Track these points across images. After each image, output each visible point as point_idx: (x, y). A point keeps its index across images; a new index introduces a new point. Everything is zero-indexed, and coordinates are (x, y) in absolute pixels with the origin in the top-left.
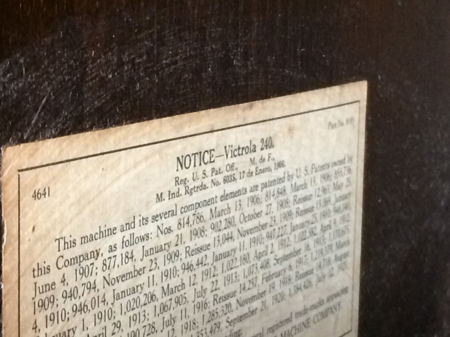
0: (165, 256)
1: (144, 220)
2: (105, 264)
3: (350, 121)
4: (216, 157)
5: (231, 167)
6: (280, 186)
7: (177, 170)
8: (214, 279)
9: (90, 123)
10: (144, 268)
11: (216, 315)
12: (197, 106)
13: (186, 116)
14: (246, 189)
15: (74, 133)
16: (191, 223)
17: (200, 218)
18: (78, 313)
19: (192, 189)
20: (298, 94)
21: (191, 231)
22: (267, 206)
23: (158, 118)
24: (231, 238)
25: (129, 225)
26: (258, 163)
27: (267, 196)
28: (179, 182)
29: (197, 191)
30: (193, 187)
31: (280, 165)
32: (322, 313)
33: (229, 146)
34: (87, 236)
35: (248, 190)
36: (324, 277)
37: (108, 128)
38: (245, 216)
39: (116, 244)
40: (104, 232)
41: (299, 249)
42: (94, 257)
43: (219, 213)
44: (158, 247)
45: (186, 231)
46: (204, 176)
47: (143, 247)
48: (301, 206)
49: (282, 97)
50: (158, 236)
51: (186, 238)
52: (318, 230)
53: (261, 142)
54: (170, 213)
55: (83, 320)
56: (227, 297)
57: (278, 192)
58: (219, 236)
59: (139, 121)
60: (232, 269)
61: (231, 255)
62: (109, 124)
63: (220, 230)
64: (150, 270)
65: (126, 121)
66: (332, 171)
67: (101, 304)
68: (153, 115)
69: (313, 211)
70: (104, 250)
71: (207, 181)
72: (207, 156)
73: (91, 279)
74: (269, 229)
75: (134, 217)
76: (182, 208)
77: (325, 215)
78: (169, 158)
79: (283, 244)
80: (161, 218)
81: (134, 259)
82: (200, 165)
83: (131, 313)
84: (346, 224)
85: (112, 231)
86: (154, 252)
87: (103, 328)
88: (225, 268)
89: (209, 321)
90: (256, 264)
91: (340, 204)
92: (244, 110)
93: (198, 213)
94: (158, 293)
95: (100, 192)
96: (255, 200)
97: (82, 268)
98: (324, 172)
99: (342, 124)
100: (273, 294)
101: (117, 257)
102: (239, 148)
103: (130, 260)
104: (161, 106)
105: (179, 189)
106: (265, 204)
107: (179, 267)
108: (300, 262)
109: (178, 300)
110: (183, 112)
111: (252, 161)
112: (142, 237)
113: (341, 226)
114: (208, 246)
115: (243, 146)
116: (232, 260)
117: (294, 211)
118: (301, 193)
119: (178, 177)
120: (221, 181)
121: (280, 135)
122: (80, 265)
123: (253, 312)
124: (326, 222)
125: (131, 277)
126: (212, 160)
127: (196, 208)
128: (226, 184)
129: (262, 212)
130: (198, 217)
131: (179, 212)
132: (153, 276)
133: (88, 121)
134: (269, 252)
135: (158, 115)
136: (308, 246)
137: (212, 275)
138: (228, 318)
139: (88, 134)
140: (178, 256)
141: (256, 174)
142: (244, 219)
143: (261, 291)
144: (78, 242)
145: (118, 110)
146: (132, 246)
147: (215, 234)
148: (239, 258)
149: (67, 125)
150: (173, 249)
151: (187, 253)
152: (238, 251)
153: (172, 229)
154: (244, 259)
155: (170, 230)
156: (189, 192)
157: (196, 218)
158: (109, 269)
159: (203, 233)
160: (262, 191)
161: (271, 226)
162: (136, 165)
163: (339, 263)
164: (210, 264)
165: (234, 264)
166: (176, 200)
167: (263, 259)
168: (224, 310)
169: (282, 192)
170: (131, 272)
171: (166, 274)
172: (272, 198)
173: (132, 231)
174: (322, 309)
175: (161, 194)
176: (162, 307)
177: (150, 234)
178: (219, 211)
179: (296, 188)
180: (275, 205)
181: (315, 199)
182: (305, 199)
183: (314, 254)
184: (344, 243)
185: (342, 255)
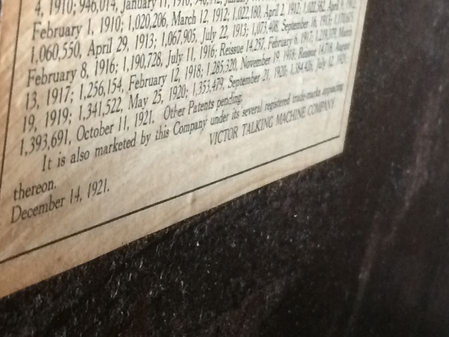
8: (224, 23)
11: (221, 68)
18: (85, 9)
32: (316, 105)
36: (324, 63)
41: (306, 21)
52: (326, 7)
55: (90, 20)
56: (234, 50)
60: (242, 18)
67: (110, 8)
79: (293, 10)
83: (139, 32)
84: (351, 10)
87: (109, 40)
88: (236, 15)
89: (213, 73)
90: (266, 22)
94: (169, 18)
100: (277, 64)
108: (305, 36)
109: (188, 35)
113: (347, 11)
116: (244, 7)
123: (256, 79)
134: (279, 13)
136: (315, 21)
137: (223, 18)
138: (232, 76)
143: (266, 57)
148: (250, 8)
154: (255, 11)
163: (339, 53)
164: (223, 3)
165: (245, 13)
167: (273, 18)
168: (229, 66)
174: (317, 100)
176: (170, 38)
183: (319, 33)
184: (347, 31)
185: (343, 45)
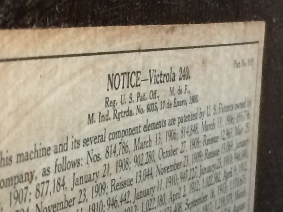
0: (93, 187)
1: (76, 143)
2: (38, 190)
3: (251, 61)
4: (142, 81)
5: (154, 94)
6: (193, 123)
7: (108, 90)
9: (31, 18)
10: (74, 199)
12: (128, 19)
13: (118, 29)
14: (165, 121)
15: (16, 28)
16: (117, 153)
17: (125, 147)
19: (120, 113)
20: (212, 24)
21: (117, 162)
22: (182, 143)
23: (93, 26)
24: (151, 174)
25: (62, 147)
26: (177, 94)
27: (182, 132)
28: (109, 103)
29: (124, 117)
30: (121, 112)
31: (194, 99)
33: (153, 70)
34: (23, 154)
35: (167, 123)
37: (48, 28)
38: (164, 151)
39: (49, 168)
40: (39, 152)
41: (206, 195)
42: (28, 180)
43: (142, 145)
44: (87, 175)
45: (112, 161)
46: (130, 100)
47: (74, 174)
48: (210, 148)
49: (199, 25)
50: (88, 164)
51: (112, 170)
52: (222, 177)
53: (180, 70)
54: (100, 138)
57: (191, 129)
58: (140, 171)
59: (76, 26)
60: (150, 210)
61: (150, 194)
62: (48, 24)
63: (142, 165)
64: (80, 202)
65: (64, 24)
66: (235, 113)
68: (89, 21)
69: (218, 154)
70: (38, 173)
71: (133, 107)
72: (134, 78)
73: (25, 206)
74: (183, 170)
75: (67, 138)
76: (110, 134)
77: (228, 160)
78: (101, 74)
79: (194, 188)
80: (91, 142)
81: (65, 186)
82: (128, 87)
84: (244, 173)
85: (46, 152)
86: (84, 181)
88: (144, 209)
90: (171, 207)
91: (240, 150)
92: (167, 32)
93: (124, 142)
95: (38, 104)
96: (172, 135)
97: (17, 191)
98: (228, 113)
99: (244, 65)
101: (50, 182)
102: (161, 75)
103: (62, 188)
104: (96, 13)
105: (108, 111)
106: (180, 140)
107: (105, 203)
108: (206, 209)
110: (115, 24)
111: (172, 91)
112: (73, 162)
113: (240, 175)
114: (131, 181)
115: (165, 73)
116: (151, 200)
117: (203, 153)
118: (211, 134)
119: (108, 98)
120: (145, 109)
121: (196, 66)
122: (15, 187)
124: (228, 168)
125: (61, 207)
126: (138, 84)
127: (123, 137)
128: (149, 112)
129: (177, 149)
130: (124, 147)
131: (107, 139)
132: (82, 209)
133: (29, 16)
134: (182, 195)
135: (93, 22)
136: (213, 192)
139: (29, 31)
140: (104, 189)
141: (174, 106)
142: (163, 155)
144: (14, 159)
145: (57, 8)
146: (64, 171)
147: (138, 169)
148: (156, 199)
149: (8, 17)
150: (100, 180)
151: (113, 187)
152: (156, 190)
153: (100, 156)
154: (161, 200)
155: (99, 157)
156: (117, 116)
157: (122, 147)
158: (42, 196)
159: (127, 165)
160: (178, 126)
161: (184, 166)
162: (72, 76)
164: (132, 201)
165: (152, 204)
166: (105, 124)
167: (177, 202)
169: (194, 130)
170: (62, 202)
171: (93, 209)
172: (186, 135)
173: (64, 154)
175: (93, 114)
177: (81, 159)
178: (142, 143)
179: (206, 127)
180: (188, 144)
181: (221, 142)
182: (214, 140)
183: (218, 202)
184: (242, 193)
185: (239, 206)
